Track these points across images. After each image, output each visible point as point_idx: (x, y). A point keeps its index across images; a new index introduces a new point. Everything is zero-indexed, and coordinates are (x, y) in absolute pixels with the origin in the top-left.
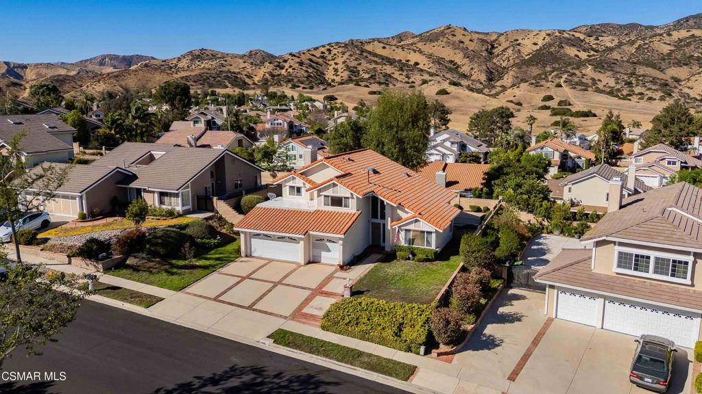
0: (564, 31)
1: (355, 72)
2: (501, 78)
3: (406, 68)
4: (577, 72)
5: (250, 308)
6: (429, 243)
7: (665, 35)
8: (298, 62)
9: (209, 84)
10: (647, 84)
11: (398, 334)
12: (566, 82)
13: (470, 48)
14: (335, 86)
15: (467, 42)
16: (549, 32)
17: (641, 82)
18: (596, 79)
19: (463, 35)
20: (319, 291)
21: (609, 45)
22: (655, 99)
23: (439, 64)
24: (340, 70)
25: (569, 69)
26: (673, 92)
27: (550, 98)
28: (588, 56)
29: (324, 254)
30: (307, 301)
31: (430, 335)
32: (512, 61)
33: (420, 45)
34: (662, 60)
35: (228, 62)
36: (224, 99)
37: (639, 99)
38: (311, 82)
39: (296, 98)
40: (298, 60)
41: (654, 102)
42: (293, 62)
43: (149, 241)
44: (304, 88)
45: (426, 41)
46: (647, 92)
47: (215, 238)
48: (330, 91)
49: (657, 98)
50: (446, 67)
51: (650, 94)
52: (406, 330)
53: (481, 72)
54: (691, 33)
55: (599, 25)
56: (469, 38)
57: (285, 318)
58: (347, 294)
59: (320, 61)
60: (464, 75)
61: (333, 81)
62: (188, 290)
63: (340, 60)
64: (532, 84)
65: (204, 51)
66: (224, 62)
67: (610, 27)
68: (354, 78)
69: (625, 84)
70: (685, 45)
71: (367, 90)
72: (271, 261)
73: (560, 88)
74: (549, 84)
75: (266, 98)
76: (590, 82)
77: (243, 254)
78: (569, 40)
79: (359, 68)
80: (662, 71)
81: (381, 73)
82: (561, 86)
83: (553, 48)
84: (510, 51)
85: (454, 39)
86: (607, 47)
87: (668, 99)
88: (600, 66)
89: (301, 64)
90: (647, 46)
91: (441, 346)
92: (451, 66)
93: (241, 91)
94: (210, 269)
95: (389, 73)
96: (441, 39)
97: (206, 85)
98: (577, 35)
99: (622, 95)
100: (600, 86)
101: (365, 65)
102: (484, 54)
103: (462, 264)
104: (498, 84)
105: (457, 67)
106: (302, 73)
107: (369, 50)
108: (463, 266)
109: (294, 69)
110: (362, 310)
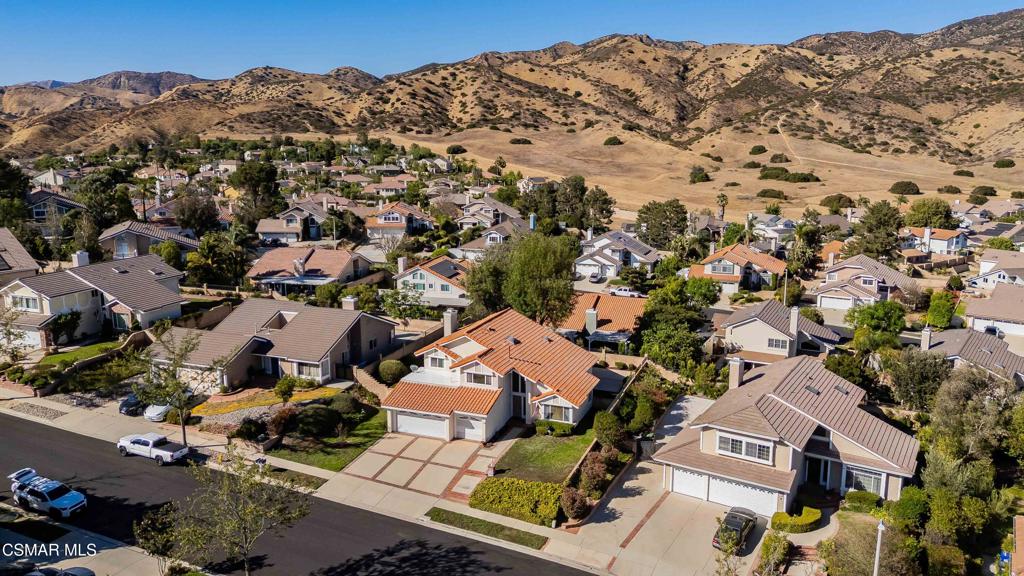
0: (785, 47)
1: (490, 108)
2: (696, 116)
3: (563, 101)
4: (799, 111)
5: (405, 487)
6: (567, 419)
7: (923, 55)
8: (409, 94)
9: (281, 125)
10: (894, 130)
11: (534, 511)
12: (784, 126)
13: (654, 71)
14: (462, 130)
15: (650, 62)
16: (765, 48)
17: (885, 127)
18: (825, 121)
19: (645, 51)
20: (465, 470)
21: (847, 67)
22: (903, 152)
23: (611, 94)
24: (470, 105)
25: (789, 106)
26: (928, 141)
27: (760, 150)
28: (818, 83)
29: (467, 431)
30: (456, 480)
31: (560, 511)
32: (712, 90)
33: (583, 66)
34: (917, 92)
35: (306, 87)
36: (304, 150)
37: (882, 151)
38: (429, 123)
39: (407, 149)
40: (410, 90)
41: (901, 156)
42: (402, 93)
43: (301, 420)
44: (418, 132)
45: (592, 60)
46: (894, 141)
47: (360, 413)
48: (456, 140)
49: (907, 149)
50: (619, 99)
51: (896, 144)
52: (541, 507)
53: (669, 106)
54: (957, 54)
55: (836, 34)
56: (653, 55)
57: (438, 496)
58: (491, 473)
59: (441, 90)
60: (645, 111)
61: (460, 120)
62: (346, 470)
63: (469, 90)
64: (737, 128)
65: (269, 70)
66: (300, 88)
67: (852, 37)
68: (492, 117)
69: (864, 130)
70: (950, 71)
71: (509, 137)
72: (417, 437)
73: (776, 135)
74: (761, 129)
75: (365, 149)
76: (816, 126)
77: (389, 430)
78: (792, 59)
79: (497, 102)
80: (916, 108)
81: (528, 110)
82: (777, 132)
83: (770, 72)
84: (710, 76)
85: (632, 57)
86: (844, 71)
87: (921, 151)
88: (831, 102)
89: (414, 95)
90: (898, 71)
91: (570, 519)
92: (626, 96)
93: (328, 136)
94: (360, 447)
95: (539, 109)
96: (613, 57)
97: (278, 128)
98: (804, 52)
99: (859, 145)
100: (831, 131)
101: (505, 97)
102: (674, 79)
103: (595, 439)
104: (692, 125)
105: (635, 100)
106: (414, 110)
107: (510, 74)
108: (597, 442)
109: (403, 104)
110: (504, 489)
